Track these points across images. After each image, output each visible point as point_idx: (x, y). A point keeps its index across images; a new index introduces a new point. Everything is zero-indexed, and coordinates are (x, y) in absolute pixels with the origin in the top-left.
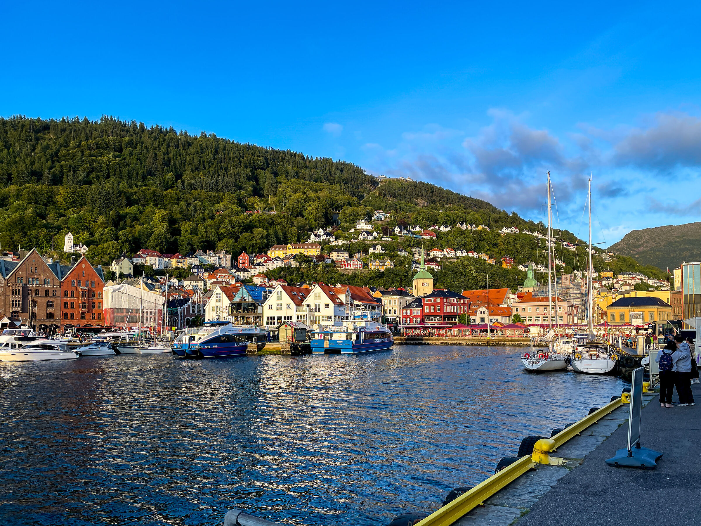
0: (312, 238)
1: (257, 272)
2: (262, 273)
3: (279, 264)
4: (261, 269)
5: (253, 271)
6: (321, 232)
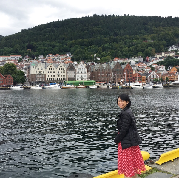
0: (170, 49)
1: (153, 63)
2: (155, 63)
3: (161, 60)
4: (154, 62)
5: (151, 63)
6: (173, 46)
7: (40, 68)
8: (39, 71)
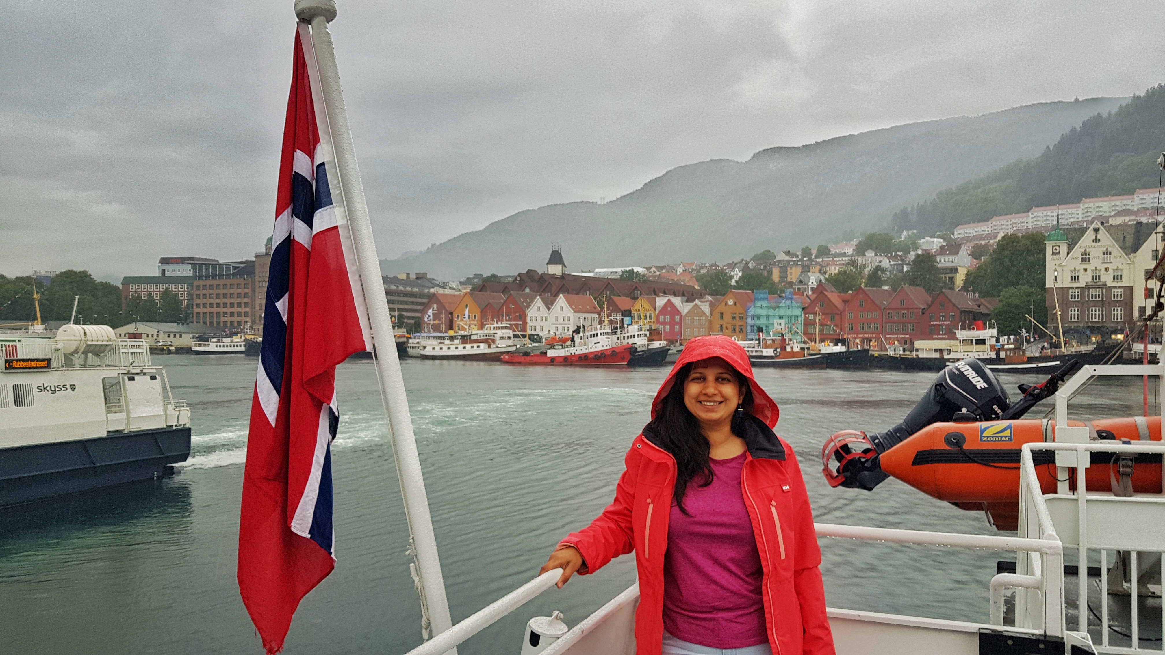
7: (1096, 252)
8: (1090, 267)
